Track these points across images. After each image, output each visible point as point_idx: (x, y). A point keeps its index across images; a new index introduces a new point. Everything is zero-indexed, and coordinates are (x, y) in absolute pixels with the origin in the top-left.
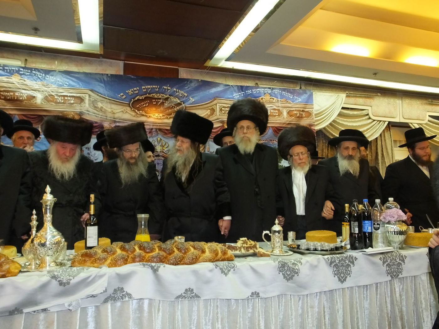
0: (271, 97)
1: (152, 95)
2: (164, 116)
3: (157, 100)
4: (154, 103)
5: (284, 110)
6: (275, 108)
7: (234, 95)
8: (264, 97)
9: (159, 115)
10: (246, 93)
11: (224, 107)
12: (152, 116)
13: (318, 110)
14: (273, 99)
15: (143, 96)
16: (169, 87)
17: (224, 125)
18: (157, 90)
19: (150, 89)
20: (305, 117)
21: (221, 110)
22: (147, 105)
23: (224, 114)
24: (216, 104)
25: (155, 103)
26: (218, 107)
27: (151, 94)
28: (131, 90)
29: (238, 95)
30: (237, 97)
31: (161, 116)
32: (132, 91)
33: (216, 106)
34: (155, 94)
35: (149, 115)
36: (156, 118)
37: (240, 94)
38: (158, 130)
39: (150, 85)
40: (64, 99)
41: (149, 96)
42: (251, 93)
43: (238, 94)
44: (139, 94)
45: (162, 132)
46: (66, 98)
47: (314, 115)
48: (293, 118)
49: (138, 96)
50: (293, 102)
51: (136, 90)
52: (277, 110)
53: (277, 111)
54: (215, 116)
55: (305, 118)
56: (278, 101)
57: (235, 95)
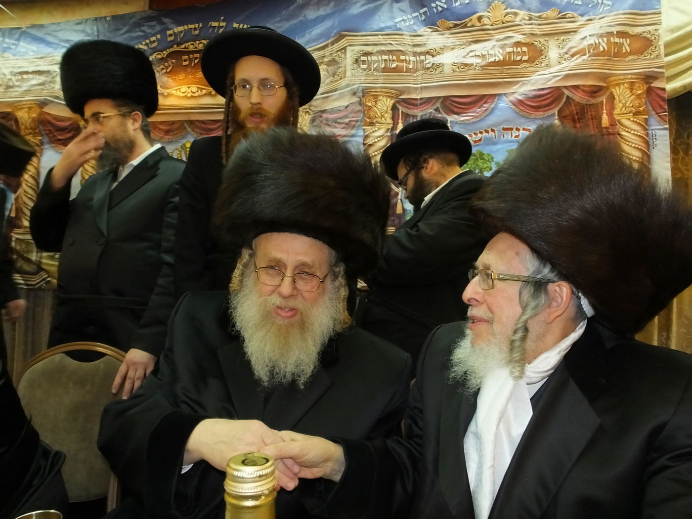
0: (509, 10)
1: (183, 46)
2: (202, 89)
3: (191, 56)
4: (184, 63)
5: (550, 42)
6: (519, 40)
7: (396, 20)
8: (486, 14)
9: (189, 87)
10: (430, 8)
11: (366, 54)
12: (174, 92)
13: (679, 28)
14: (516, 14)
15: (164, 52)
16: (223, 21)
17: (364, 100)
18: (197, 32)
19: (182, 35)
20: (631, 53)
21: (357, 61)
22: (168, 70)
23: (365, 73)
24: (345, 48)
25: (187, 63)
26: (349, 54)
27: (182, 44)
28: (144, 43)
29: (410, 20)
30: (407, 24)
31: (194, 90)
32: (147, 44)
33: (345, 52)
34: (190, 43)
35: (168, 91)
36: (183, 97)
37: (418, 16)
38: (186, 125)
39: (183, 25)
40: (23, 78)
41: (177, 49)
42: (445, 6)
43: (410, 16)
44: (159, 47)
45: (197, 127)
46: (25, 76)
47: (661, 43)
48: (585, 57)
49: (154, 53)
50: (582, 15)
51: (154, 41)
52: (525, 44)
53: (525, 49)
54: (341, 79)
55: (630, 58)
56: (530, 19)
57: (401, 19)
